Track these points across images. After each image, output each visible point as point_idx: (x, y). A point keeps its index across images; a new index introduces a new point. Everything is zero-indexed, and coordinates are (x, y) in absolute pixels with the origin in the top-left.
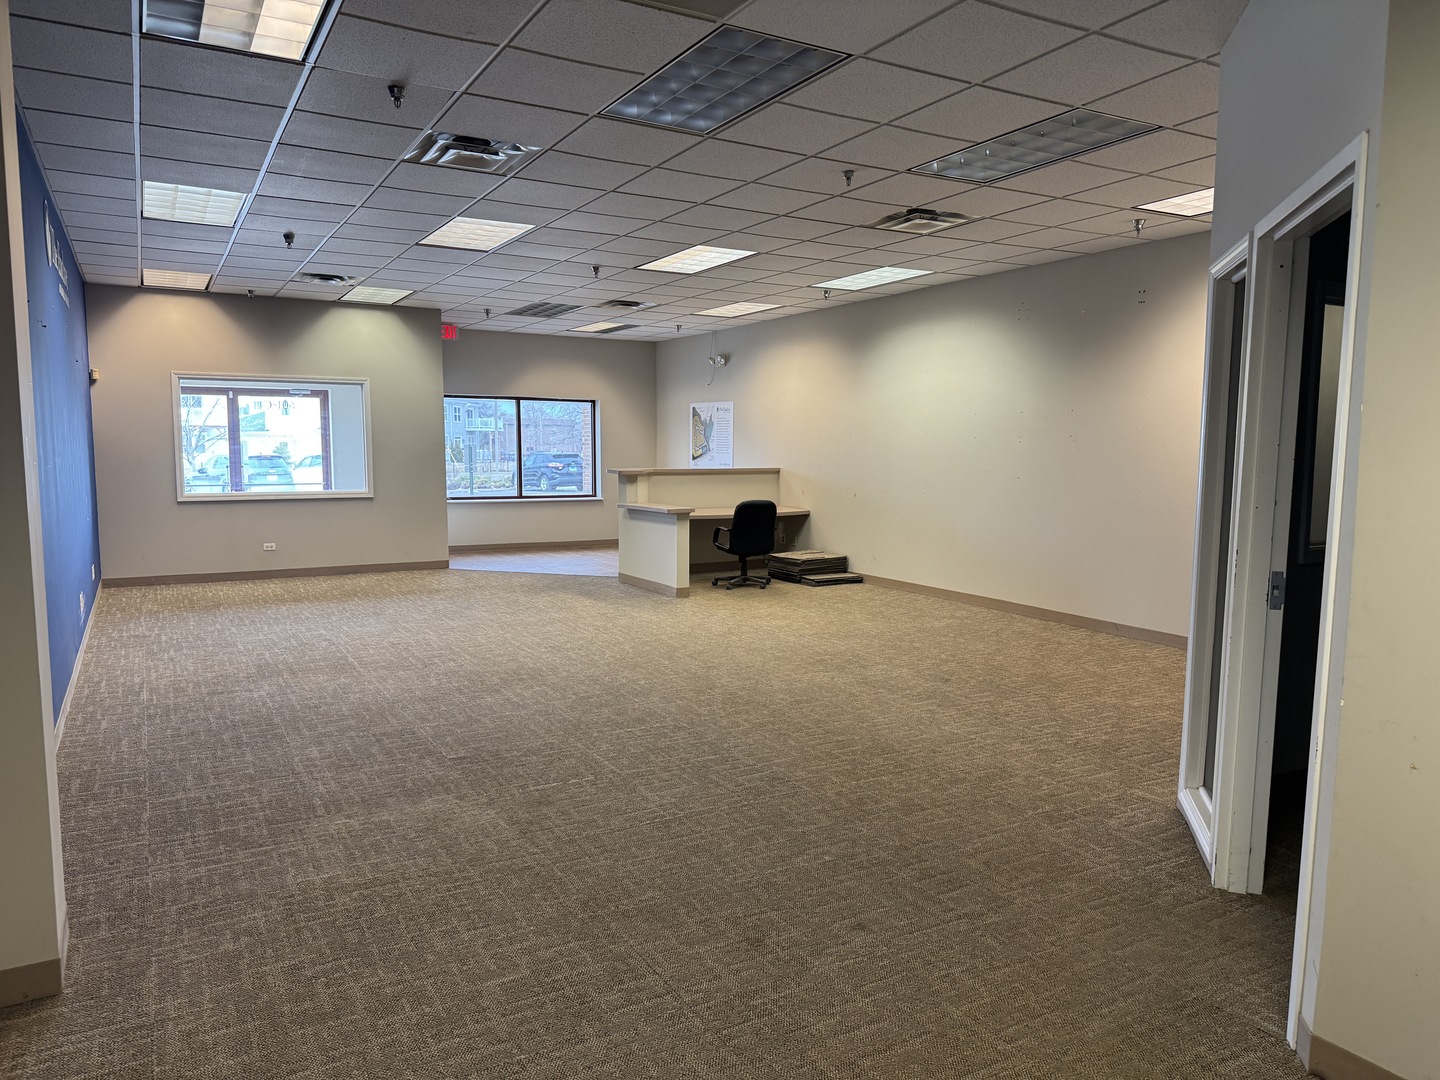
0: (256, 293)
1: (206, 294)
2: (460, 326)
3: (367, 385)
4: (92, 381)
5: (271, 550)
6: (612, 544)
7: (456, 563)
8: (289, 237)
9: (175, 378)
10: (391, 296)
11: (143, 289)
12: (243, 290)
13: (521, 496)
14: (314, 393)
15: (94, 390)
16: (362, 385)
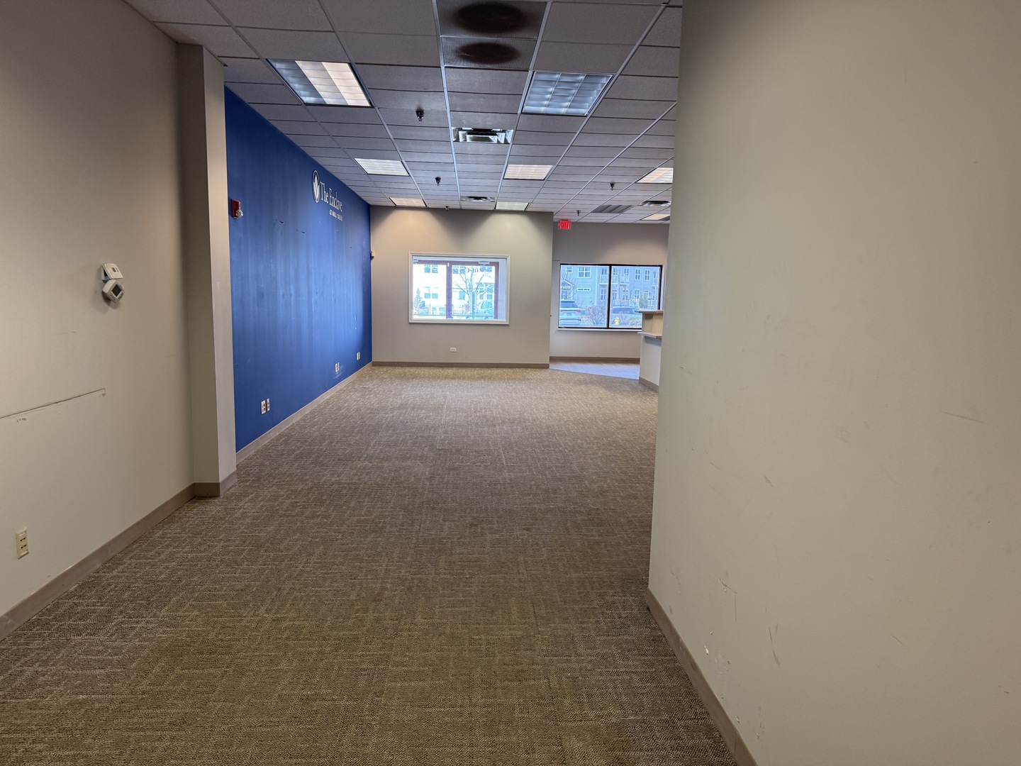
0: (450, 207)
1: (426, 209)
2: (573, 221)
3: (509, 259)
4: (372, 257)
5: (454, 351)
6: (636, 361)
7: (552, 366)
8: (438, 179)
9: (410, 255)
10: (521, 206)
11: (396, 208)
12: (443, 206)
13: (608, 328)
14: (492, 264)
15: (373, 262)
16: (506, 258)
